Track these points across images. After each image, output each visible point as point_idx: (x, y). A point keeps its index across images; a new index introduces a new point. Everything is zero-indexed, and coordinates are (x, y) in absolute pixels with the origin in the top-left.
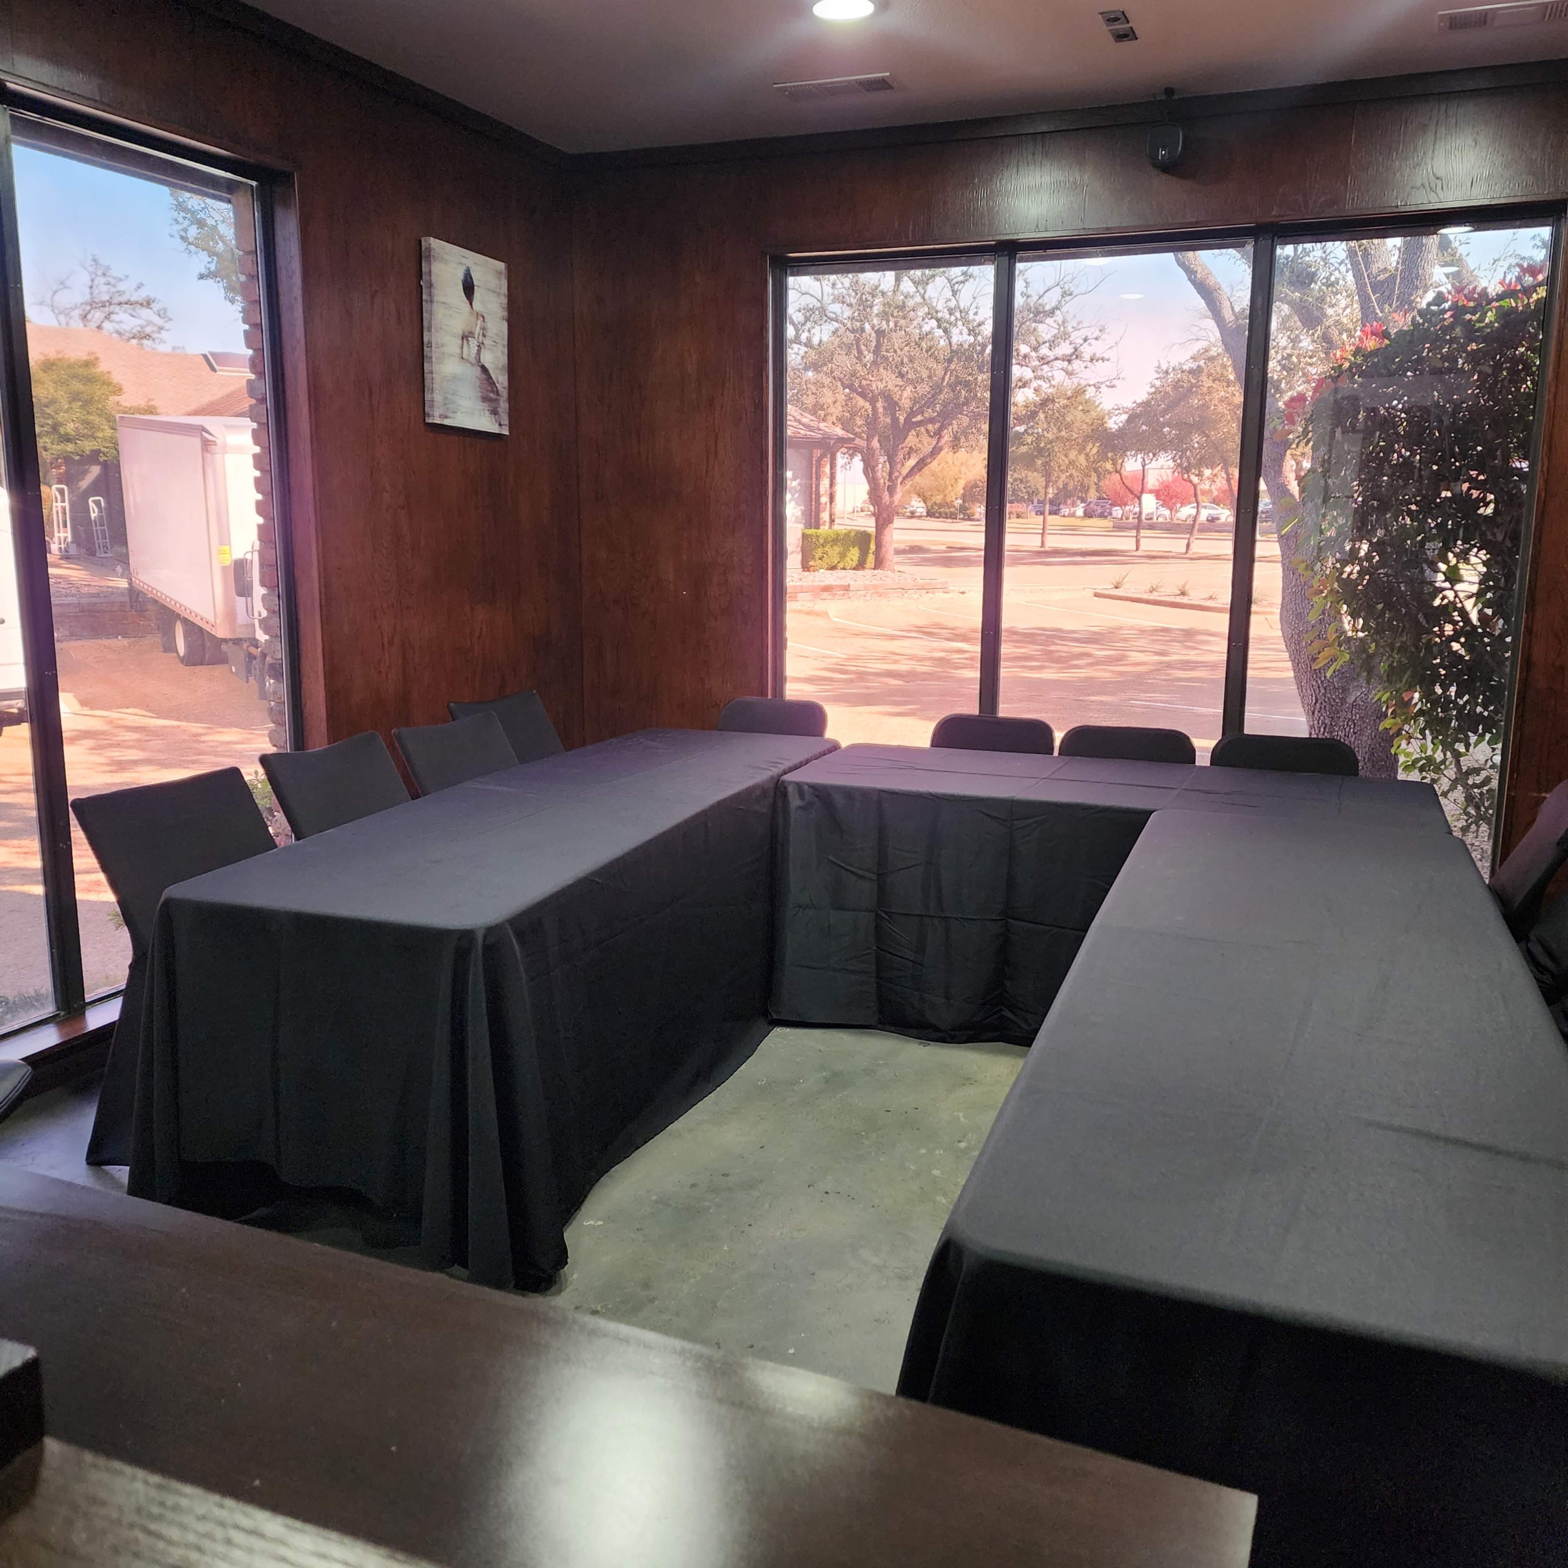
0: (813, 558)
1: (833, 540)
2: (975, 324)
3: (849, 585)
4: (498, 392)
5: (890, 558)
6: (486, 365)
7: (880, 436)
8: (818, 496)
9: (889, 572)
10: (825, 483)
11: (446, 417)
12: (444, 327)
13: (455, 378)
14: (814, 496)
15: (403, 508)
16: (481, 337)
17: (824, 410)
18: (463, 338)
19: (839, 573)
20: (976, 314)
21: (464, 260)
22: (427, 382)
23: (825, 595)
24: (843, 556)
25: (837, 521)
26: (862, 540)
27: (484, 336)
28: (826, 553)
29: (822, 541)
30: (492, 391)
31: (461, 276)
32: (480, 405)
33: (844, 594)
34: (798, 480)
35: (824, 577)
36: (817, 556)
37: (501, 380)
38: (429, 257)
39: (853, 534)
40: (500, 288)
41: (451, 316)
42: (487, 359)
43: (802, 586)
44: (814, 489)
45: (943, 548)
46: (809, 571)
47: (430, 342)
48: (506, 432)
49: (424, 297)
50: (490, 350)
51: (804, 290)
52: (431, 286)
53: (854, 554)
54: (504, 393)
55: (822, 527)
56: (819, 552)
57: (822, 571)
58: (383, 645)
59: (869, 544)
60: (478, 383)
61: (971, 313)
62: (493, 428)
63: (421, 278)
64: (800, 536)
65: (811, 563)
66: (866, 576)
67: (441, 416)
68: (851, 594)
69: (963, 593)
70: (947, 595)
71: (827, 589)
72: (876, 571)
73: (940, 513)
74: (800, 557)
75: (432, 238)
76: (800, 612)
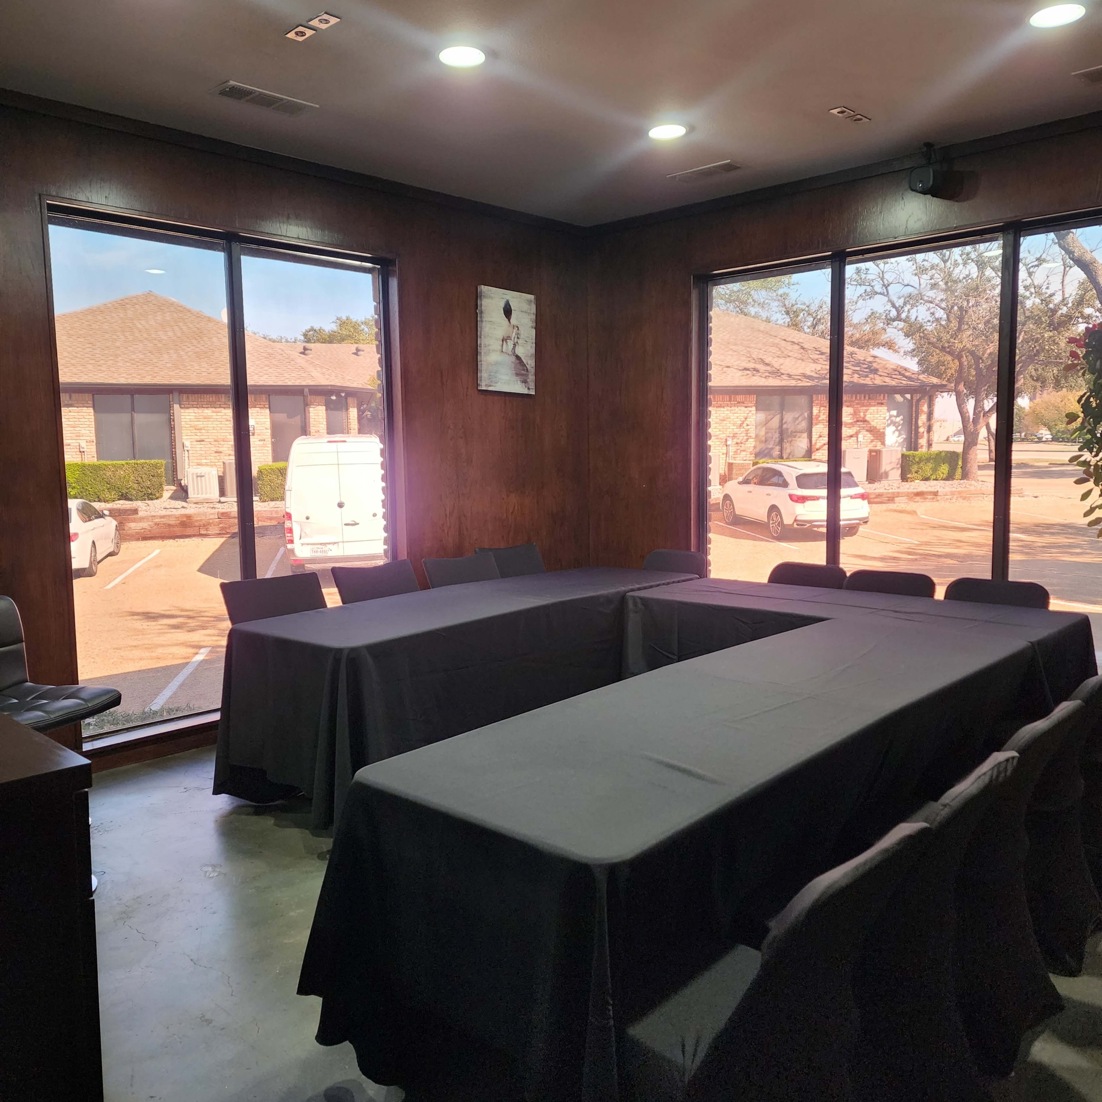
0: (910, 472)
1: (927, 459)
2: (1047, 295)
3: (938, 492)
4: (527, 369)
5: (974, 471)
6: (519, 355)
7: (965, 382)
8: (917, 427)
9: (973, 481)
10: (923, 418)
11: (490, 386)
12: (490, 335)
13: (497, 363)
14: (913, 427)
15: (462, 438)
16: (516, 339)
17: (944, 365)
18: (503, 341)
19: (932, 483)
20: (1047, 288)
21: (504, 296)
22: (479, 366)
23: (918, 498)
24: (935, 470)
25: (934, 445)
26: (951, 458)
27: (518, 338)
28: (921, 468)
29: (917, 460)
30: (524, 370)
31: (502, 304)
32: (515, 378)
33: (933, 499)
34: (901, 417)
35: (918, 485)
36: (913, 470)
37: (530, 363)
38: (481, 296)
39: (943, 454)
40: (531, 310)
41: (495, 328)
42: (520, 351)
43: (898, 493)
44: (914, 423)
45: (1047, 464)
46: (907, 481)
47: (481, 344)
48: (533, 393)
49: (479, 319)
50: (523, 346)
51: (906, 283)
52: (481, 312)
53: (945, 469)
54: (532, 371)
55: (920, 450)
56: (915, 468)
57: (917, 481)
58: (446, 515)
59: (958, 461)
60: (513, 365)
61: (1044, 287)
62: (525, 391)
63: (477, 308)
64: (900, 456)
65: (909, 476)
66: (956, 485)
67: (486, 385)
68: (939, 498)
69: (1036, 497)
70: (1022, 499)
71: (918, 494)
72: (962, 481)
73: (1063, 438)
74: (900, 471)
75: (483, 286)
76: (895, 511)
